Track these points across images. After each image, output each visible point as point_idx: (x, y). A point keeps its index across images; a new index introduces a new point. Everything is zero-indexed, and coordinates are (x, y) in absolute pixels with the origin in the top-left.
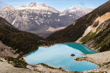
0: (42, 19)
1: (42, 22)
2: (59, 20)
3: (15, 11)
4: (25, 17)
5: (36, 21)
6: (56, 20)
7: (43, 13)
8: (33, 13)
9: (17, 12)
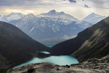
0: (59, 26)
1: (58, 30)
2: (74, 28)
3: (35, 19)
4: (43, 24)
5: (53, 29)
6: (72, 28)
7: (60, 21)
8: (50, 21)
9: (36, 20)
